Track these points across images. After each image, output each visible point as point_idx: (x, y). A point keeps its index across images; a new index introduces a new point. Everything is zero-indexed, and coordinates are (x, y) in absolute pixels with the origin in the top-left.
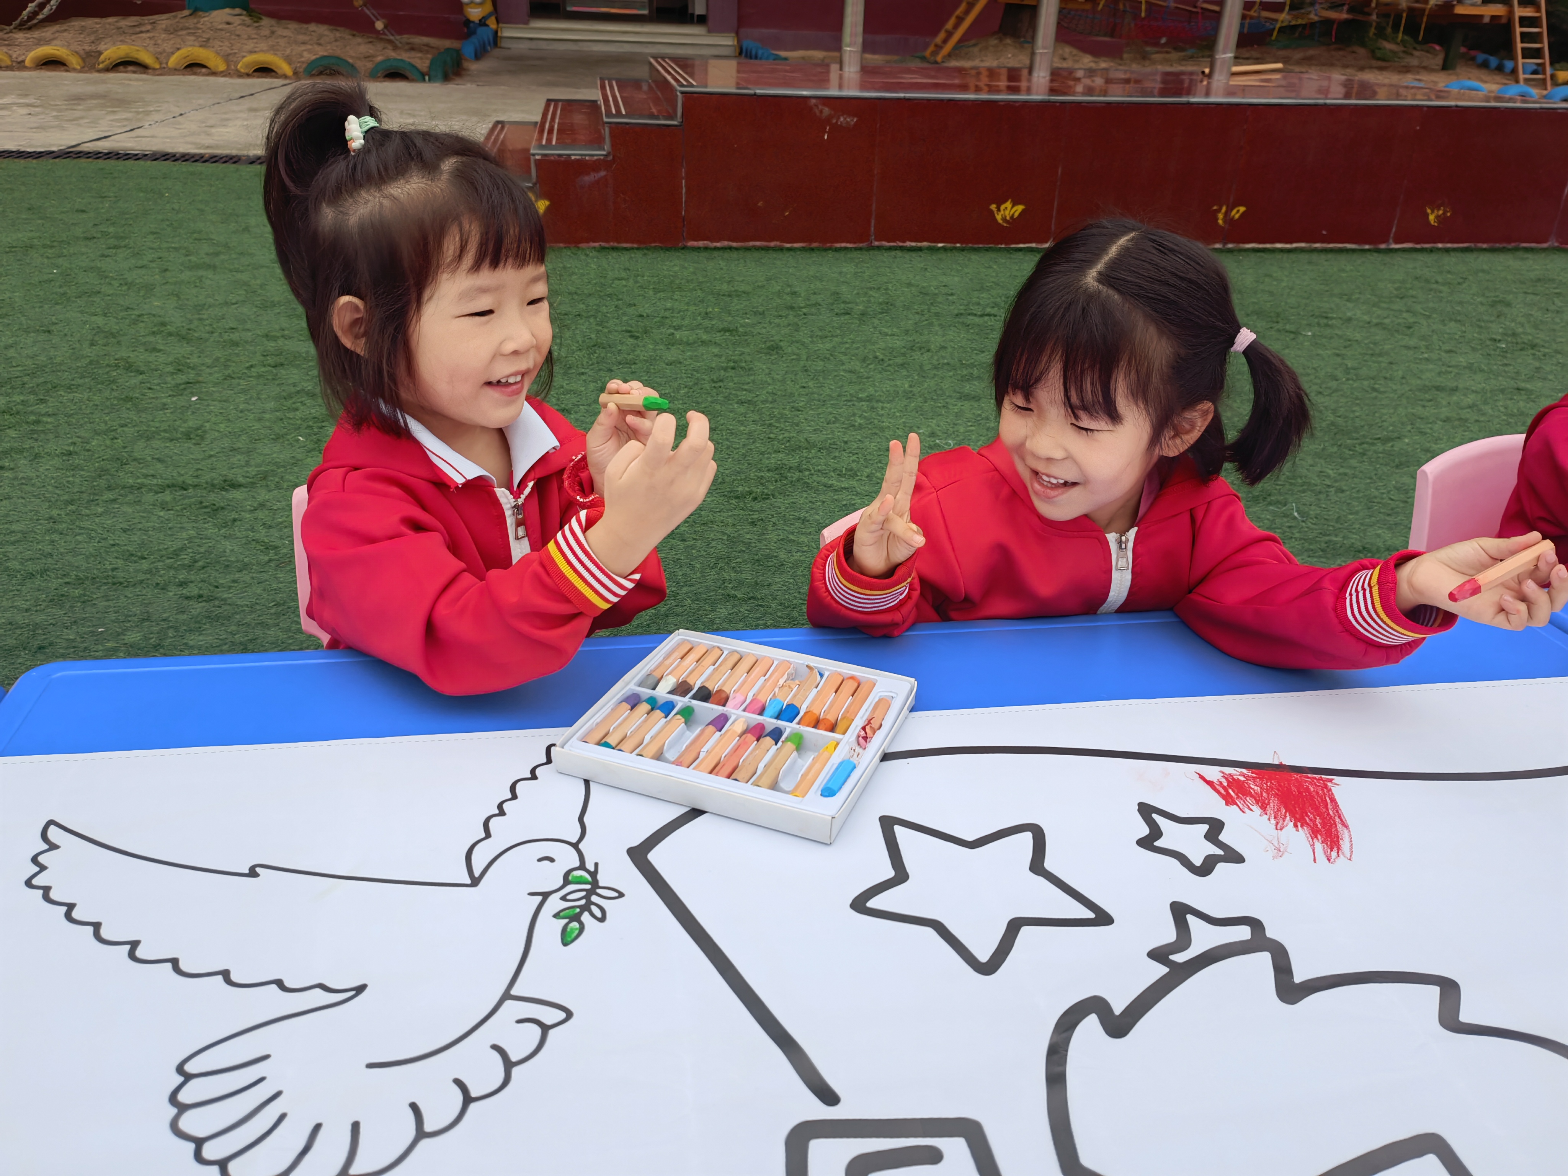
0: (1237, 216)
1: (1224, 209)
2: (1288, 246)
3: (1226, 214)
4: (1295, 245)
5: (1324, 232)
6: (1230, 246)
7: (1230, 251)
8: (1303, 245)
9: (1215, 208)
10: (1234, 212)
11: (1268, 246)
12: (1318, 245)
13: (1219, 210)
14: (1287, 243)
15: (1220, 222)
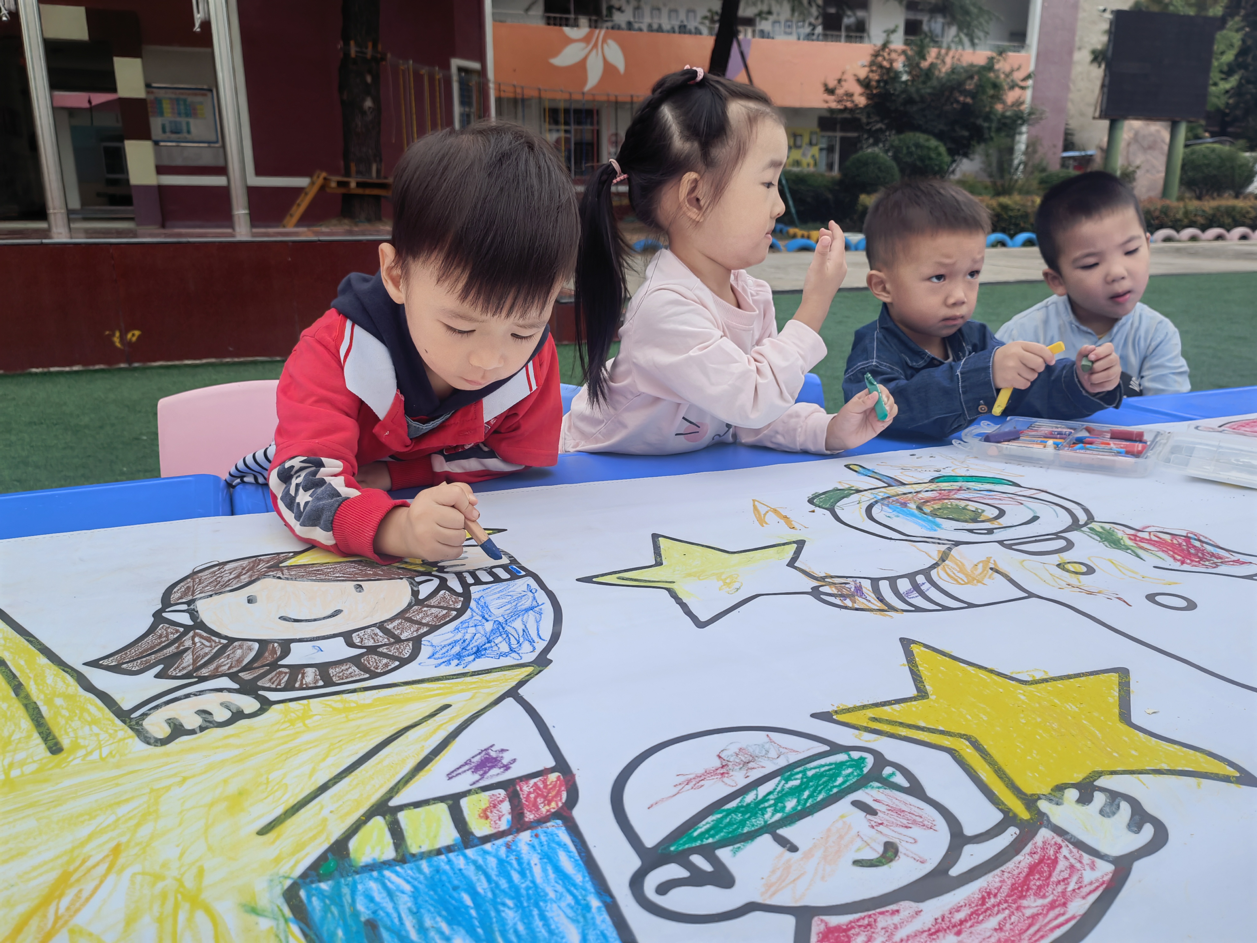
0: (134, 339)
1: (117, 334)
2: (198, 362)
3: (122, 338)
4: (204, 361)
5: (231, 349)
6: (136, 365)
7: (136, 369)
8: (213, 360)
9: (107, 333)
10: (129, 336)
11: (177, 363)
12: (228, 360)
13: (114, 335)
14: (195, 359)
15: (118, 344)
